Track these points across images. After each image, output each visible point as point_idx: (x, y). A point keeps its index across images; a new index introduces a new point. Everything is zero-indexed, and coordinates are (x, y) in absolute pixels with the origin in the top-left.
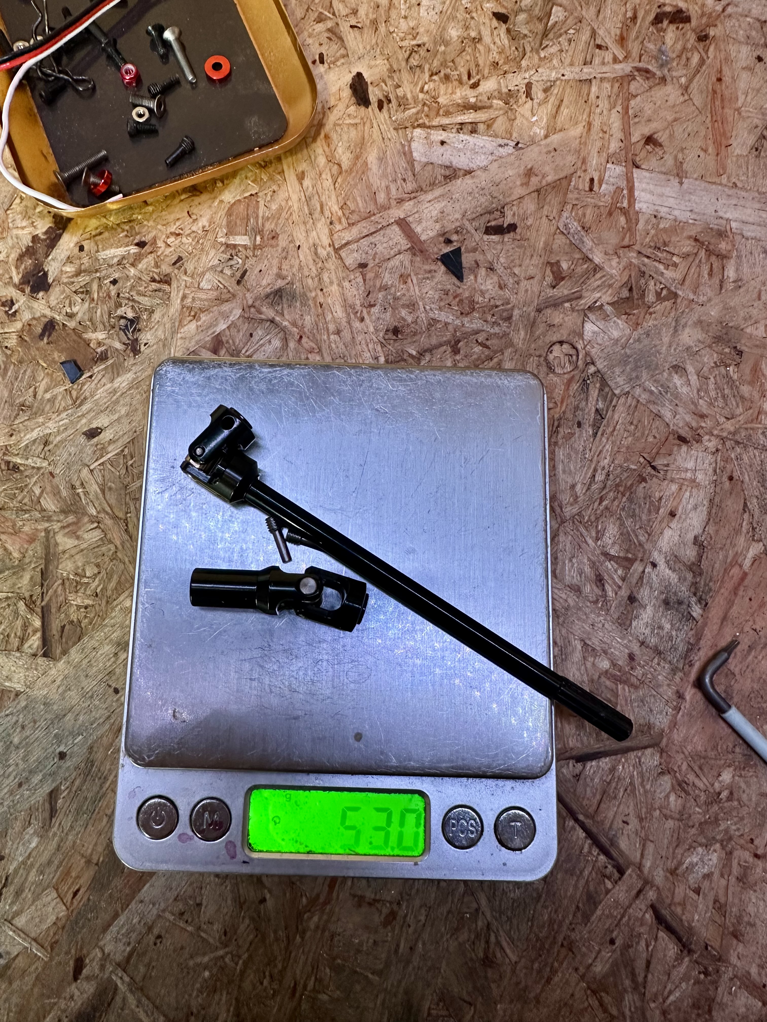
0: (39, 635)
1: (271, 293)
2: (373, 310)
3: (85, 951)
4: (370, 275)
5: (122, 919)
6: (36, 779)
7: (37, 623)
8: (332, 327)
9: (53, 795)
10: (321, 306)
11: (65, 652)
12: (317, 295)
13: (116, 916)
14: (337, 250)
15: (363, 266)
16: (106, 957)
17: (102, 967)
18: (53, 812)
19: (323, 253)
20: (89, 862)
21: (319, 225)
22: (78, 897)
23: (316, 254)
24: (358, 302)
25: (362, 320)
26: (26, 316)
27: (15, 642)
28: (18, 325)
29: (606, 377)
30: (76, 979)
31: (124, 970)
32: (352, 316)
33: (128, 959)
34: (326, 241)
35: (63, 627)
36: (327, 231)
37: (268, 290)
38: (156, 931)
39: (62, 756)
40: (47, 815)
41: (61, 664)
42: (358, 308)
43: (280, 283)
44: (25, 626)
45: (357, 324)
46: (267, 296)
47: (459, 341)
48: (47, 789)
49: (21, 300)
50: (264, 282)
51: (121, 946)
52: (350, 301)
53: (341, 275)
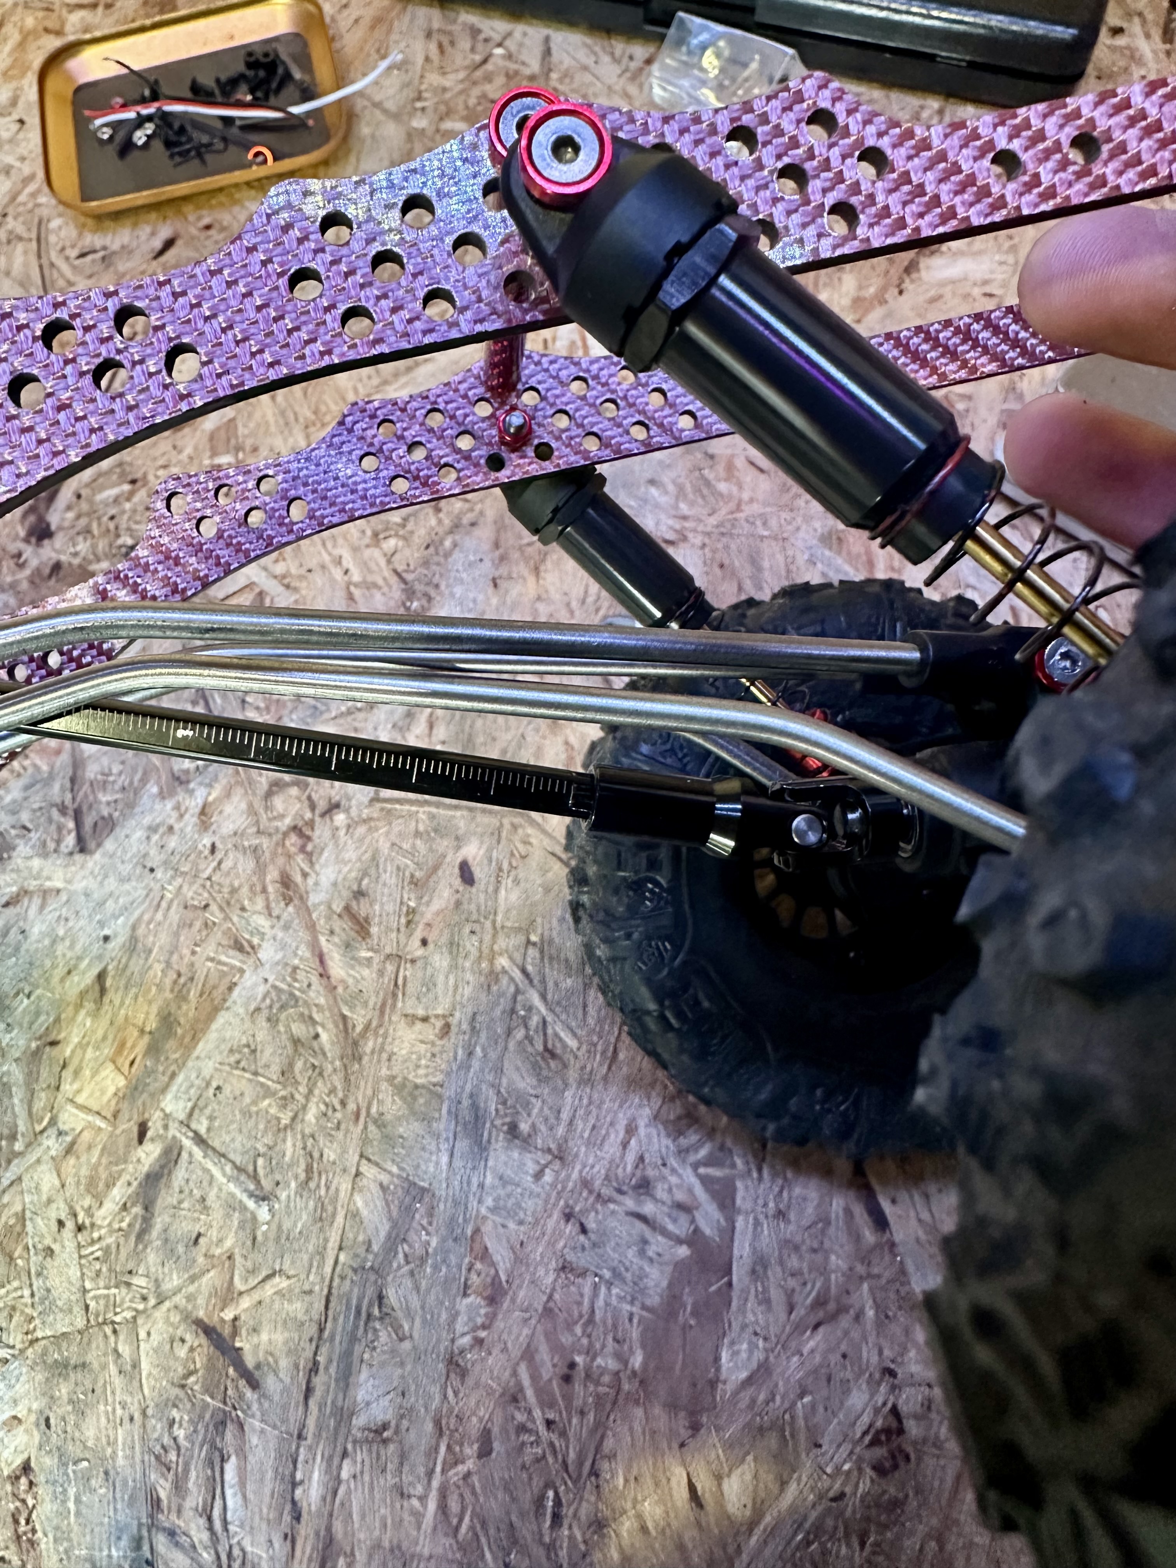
0: (73, 834)
3: (146, 1115)
5: (180, 1078)
6: (84, 964)
7: (71, 825)
9: (101, 977)
11: (99, 845)
13: (173, 1075)
16: (167, 1116)
17: (166, 1127)
18: (103, 991)
20: (142, 1031)
22: (136, 1066)
26: (34, 563)
27: (51, 846)
28: (27, 572)
30: (141, 1141)
31: (188, 1126)
33: (190, 1115)
35: (96, 824)
38: (214, 1084)
39: (106, 939)
40: (97, 994)
41: (97, 856)
44: (60, 828)
48: (95, 971)
49: (28, 552)
51: (181, 1104)
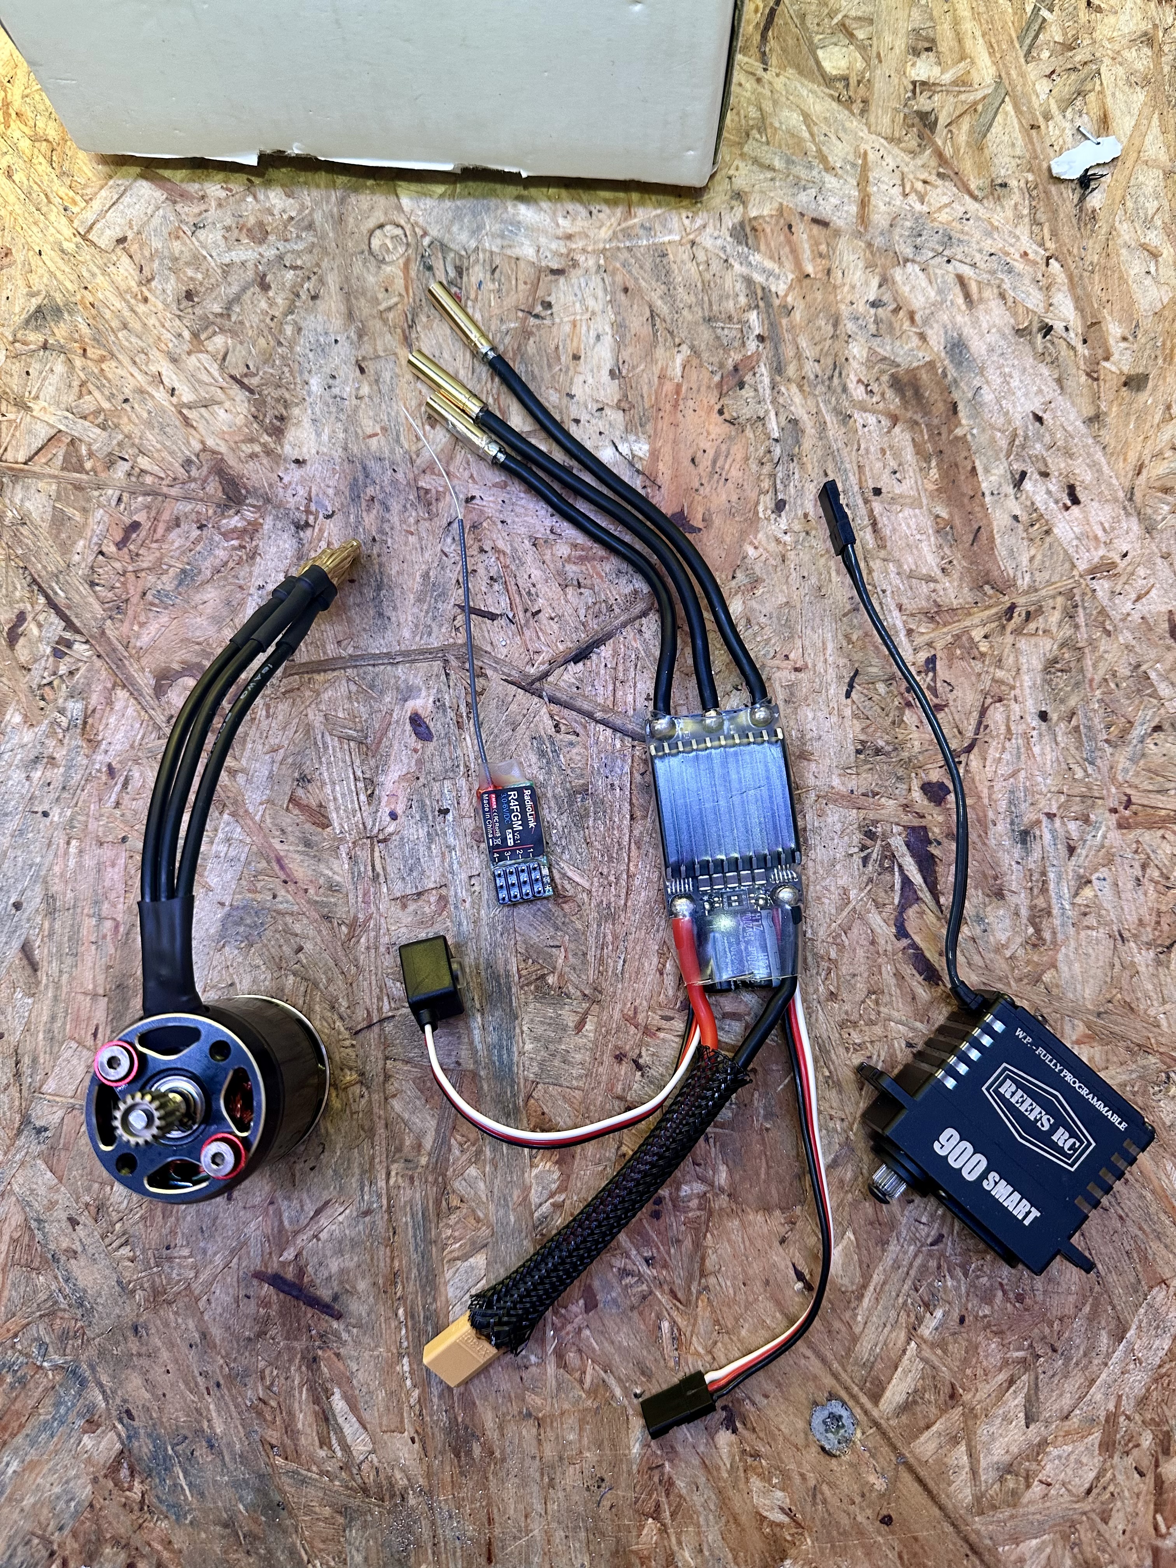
1: (30, 317)
2: (153, 284)
4: (134, 248)
8: (115, 324)
9: (26, 949)
10: (92, 305)
12: (83, 297)
14: (84, 238)
15: (122, 240)
18: (34, 966)
19: (69, 246)
20: (95, 997)
21: (52, 217)
23: (63, 251)
24: (133, 284)
25: (146, 300)
29: (445, 241)
32: (133, 301)
34: (68, 232)
36: (64, 220)
37: (24, 316)
39: (17, 906)
40: (29, 971)
42: (135, 289)
43: (35, 302)
45: (141, 308)
46: (27, 322)
47: (265, 275)
48: (16, 946)
50: (17, 310)
52: (123, 286)
53: (100, 262)
